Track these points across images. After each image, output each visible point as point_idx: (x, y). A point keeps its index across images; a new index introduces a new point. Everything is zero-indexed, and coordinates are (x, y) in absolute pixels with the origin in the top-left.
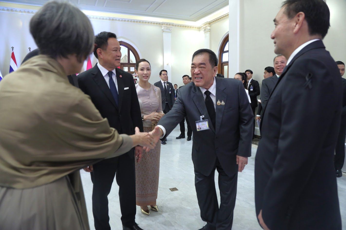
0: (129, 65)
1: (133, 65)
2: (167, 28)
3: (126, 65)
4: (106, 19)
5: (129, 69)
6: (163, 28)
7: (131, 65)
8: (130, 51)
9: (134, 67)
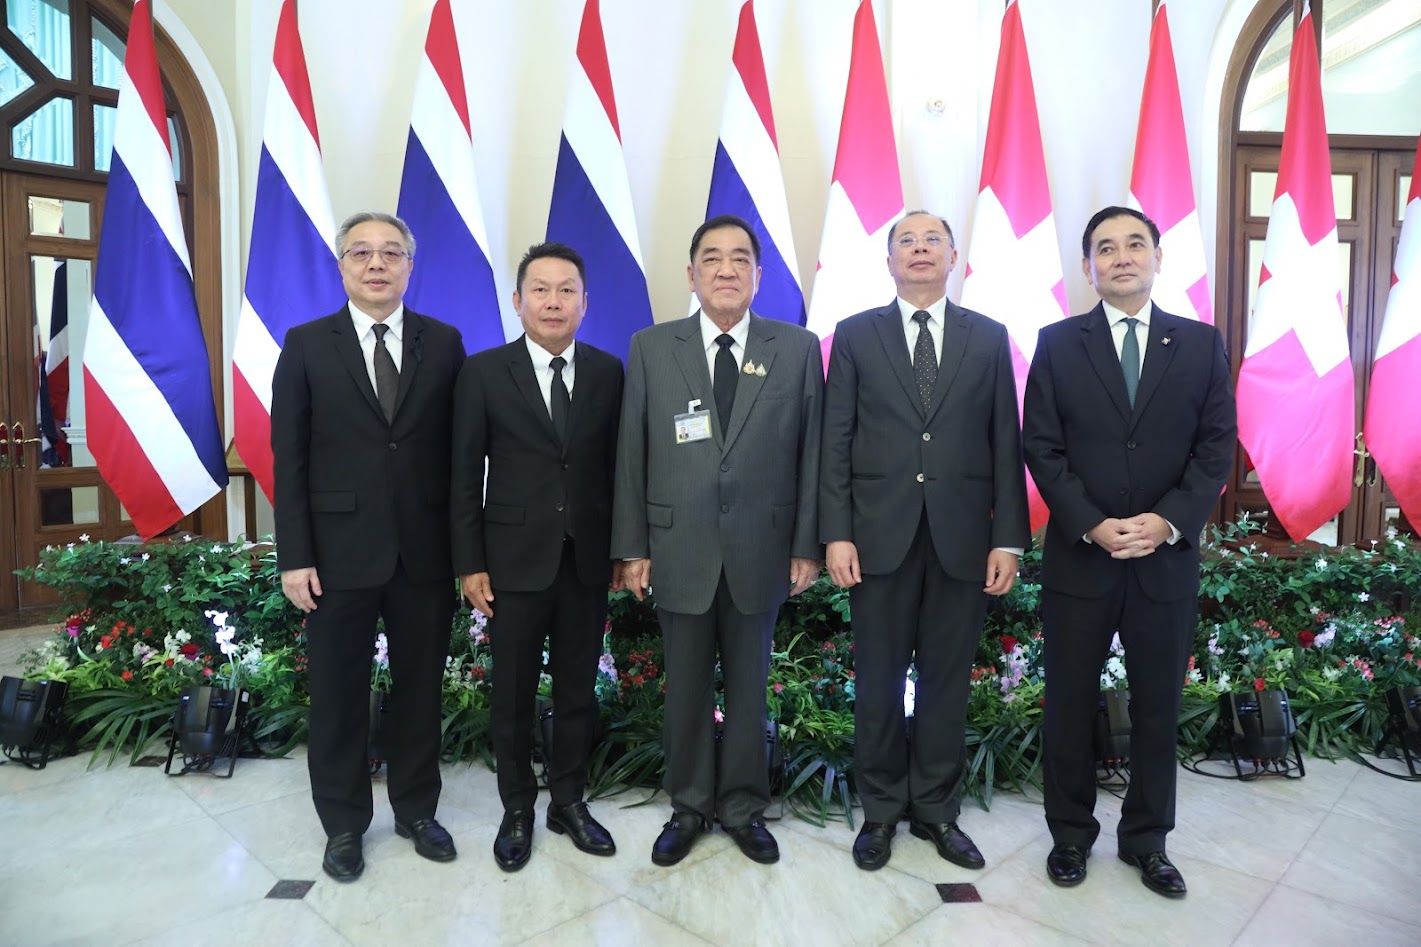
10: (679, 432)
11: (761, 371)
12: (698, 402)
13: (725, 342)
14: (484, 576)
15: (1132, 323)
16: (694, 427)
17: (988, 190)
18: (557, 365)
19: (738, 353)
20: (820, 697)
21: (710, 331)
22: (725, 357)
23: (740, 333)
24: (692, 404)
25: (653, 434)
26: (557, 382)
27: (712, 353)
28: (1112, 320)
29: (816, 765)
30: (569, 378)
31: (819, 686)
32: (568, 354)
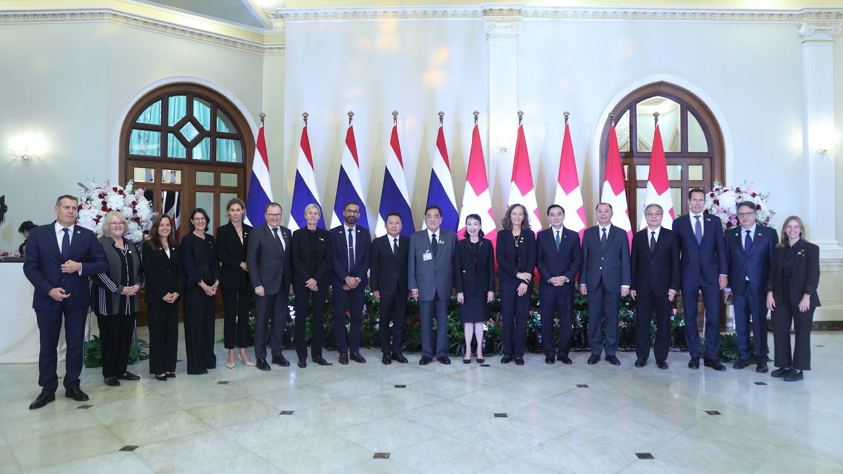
0: (684, 160)
1: (697, 157)
2: (820, 28)
3: (677, 160)
4: (615, 15)
5: (684, 173)
6: (803, 29)
7: (690, 160)
8: (689, 113)
9: (701, 167)
10: (424, 258)
11: (443, 243)
12: (429, 251)
13: (434, 236)
14: (378, 292)
15: (558, 232)
16: (428, 256)
17: (513, 182)
18: (395, 240)
19: (437, 238)
20: (458, 328)
21: (430, 233)
22: (434, 239)
23: (437, 233)
24: (427, 251)
25: (418, 259)
26: (395, 244)
27: (431, 238)
28: (554, 231)
29: (456, 343)
30: (398, 243)
31: (458, 325)
32: (398, 238)
